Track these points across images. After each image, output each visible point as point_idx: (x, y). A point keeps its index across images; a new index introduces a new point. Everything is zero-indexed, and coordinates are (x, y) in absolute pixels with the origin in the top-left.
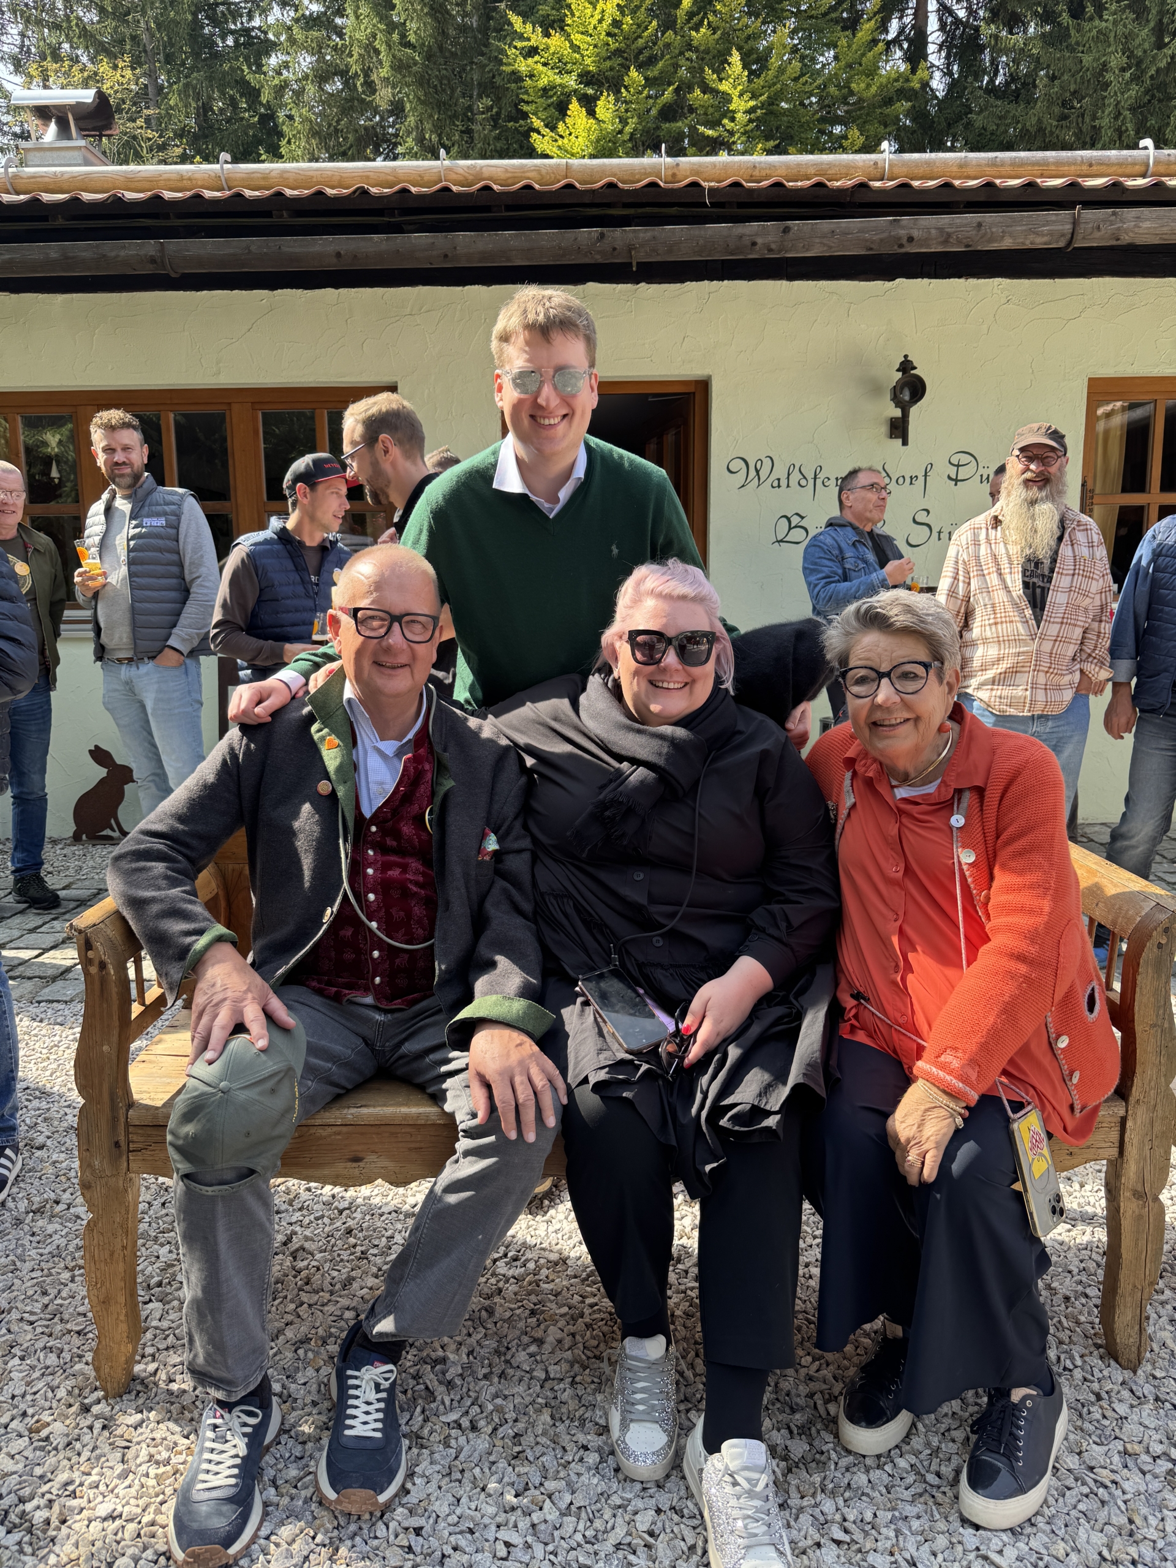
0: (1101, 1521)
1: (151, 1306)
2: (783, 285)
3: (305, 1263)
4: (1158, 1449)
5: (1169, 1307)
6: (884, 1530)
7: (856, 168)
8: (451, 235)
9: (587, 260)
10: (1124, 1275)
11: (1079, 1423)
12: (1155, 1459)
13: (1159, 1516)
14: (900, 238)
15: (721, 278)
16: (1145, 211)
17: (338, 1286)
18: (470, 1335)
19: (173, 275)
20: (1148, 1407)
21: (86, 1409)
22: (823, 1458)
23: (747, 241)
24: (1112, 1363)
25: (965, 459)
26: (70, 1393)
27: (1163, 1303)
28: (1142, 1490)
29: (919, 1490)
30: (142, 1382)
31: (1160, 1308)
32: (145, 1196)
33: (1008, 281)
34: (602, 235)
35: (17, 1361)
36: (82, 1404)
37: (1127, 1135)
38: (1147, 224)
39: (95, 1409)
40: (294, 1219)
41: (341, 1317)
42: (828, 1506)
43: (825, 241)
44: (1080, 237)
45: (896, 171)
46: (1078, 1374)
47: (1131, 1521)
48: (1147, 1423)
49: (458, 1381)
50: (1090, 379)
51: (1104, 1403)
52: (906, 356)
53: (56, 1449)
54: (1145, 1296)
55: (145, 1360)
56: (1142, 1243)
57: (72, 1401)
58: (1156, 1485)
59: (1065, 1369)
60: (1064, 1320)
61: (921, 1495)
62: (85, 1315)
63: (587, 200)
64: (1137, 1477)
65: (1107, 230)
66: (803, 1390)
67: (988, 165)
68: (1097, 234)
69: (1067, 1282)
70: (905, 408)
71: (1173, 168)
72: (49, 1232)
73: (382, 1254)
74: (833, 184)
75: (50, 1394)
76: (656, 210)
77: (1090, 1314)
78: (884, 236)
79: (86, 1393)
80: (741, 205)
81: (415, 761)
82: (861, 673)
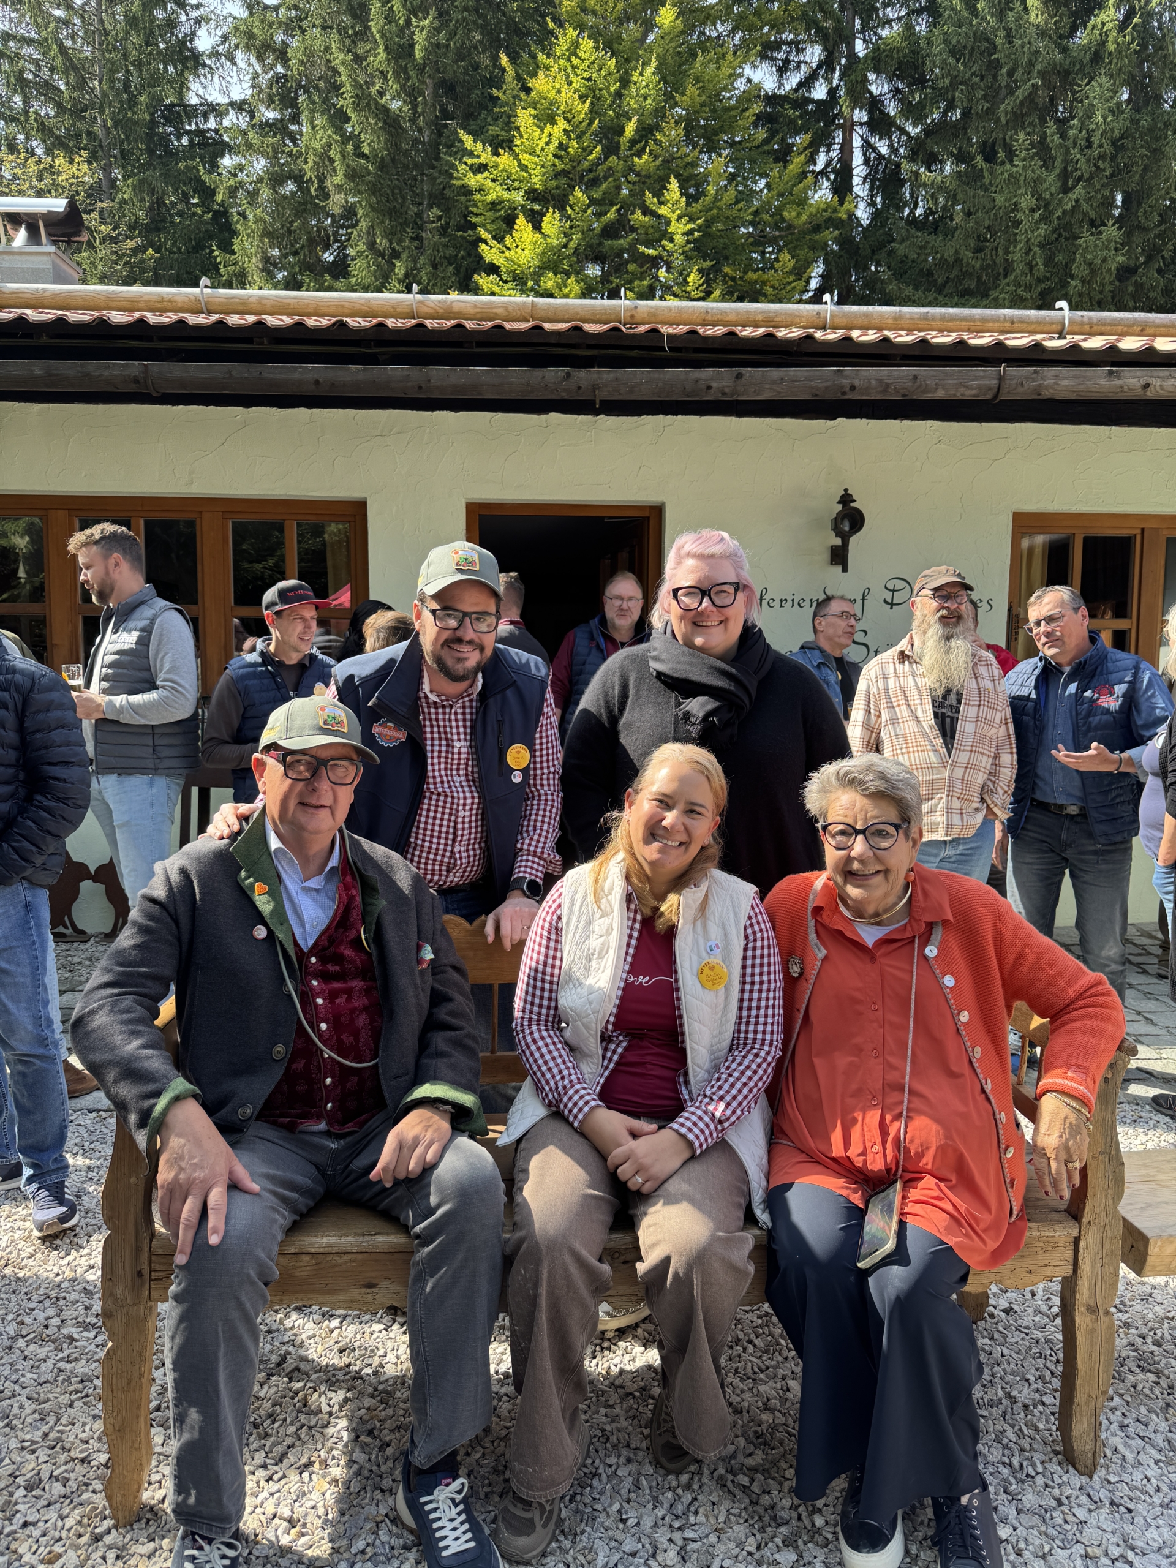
2: (732, 421)
3: (301, 1384)
4: (1115, 1552)
5: (1118, 1413)
7: (801, 318)
8: (426, 368)
9: (552, 396)
10: (1080, 1384)
11: (1043, 1528)
12: (1113, 1561)
14: (843, 387)
15: (676, 414)
16: (1064, 371)
17: (336, 1408)
19: (156, 393)
20: (1104, 1511)
21: (97, 1539)
23: (702, 384)
24: (1071, 1469)
25: (900, 584)
26: (80, 1523)
27: (1113, 1410)
30: (151, 1510)
31: (1110, 1414)
33: (940, 423)
34: (568, 375)
35: (21, 1492)
36: (92, 1533)
37: (1081, 1253)
38: (1066, 382)
39: (108, 1540)
40: (286, 1339)
43: (775, 387)
44: (1006, 390)
45: (837, 321)
46: (1040, 1480)
48: (1104, 1526)
50: (1015, 514)
51: (1065, 1508)
52: (846, 490)
54: (1099, 1405)
55: (152, 1487)
56: (1095, 1355)
57: (82, 1530)
59: (1028, 1475)
60: (1024, 1428)
63: (553, 341)
65: (1030, 385)
67: (920, 319)
68: (1020, 389)
69: (1025, 1391)
70: (845, 538)
71: (1087, 328)
72: (41, 1356)
73: (375, 1373)
74: (781, 333)
75: (60, 1523)
76: (618, 352)
77: (1047, 1421)
78: (829, 384)
79: (96, 1522)
80: (698, 350)
81: (347, 887)
82: (841, 827)
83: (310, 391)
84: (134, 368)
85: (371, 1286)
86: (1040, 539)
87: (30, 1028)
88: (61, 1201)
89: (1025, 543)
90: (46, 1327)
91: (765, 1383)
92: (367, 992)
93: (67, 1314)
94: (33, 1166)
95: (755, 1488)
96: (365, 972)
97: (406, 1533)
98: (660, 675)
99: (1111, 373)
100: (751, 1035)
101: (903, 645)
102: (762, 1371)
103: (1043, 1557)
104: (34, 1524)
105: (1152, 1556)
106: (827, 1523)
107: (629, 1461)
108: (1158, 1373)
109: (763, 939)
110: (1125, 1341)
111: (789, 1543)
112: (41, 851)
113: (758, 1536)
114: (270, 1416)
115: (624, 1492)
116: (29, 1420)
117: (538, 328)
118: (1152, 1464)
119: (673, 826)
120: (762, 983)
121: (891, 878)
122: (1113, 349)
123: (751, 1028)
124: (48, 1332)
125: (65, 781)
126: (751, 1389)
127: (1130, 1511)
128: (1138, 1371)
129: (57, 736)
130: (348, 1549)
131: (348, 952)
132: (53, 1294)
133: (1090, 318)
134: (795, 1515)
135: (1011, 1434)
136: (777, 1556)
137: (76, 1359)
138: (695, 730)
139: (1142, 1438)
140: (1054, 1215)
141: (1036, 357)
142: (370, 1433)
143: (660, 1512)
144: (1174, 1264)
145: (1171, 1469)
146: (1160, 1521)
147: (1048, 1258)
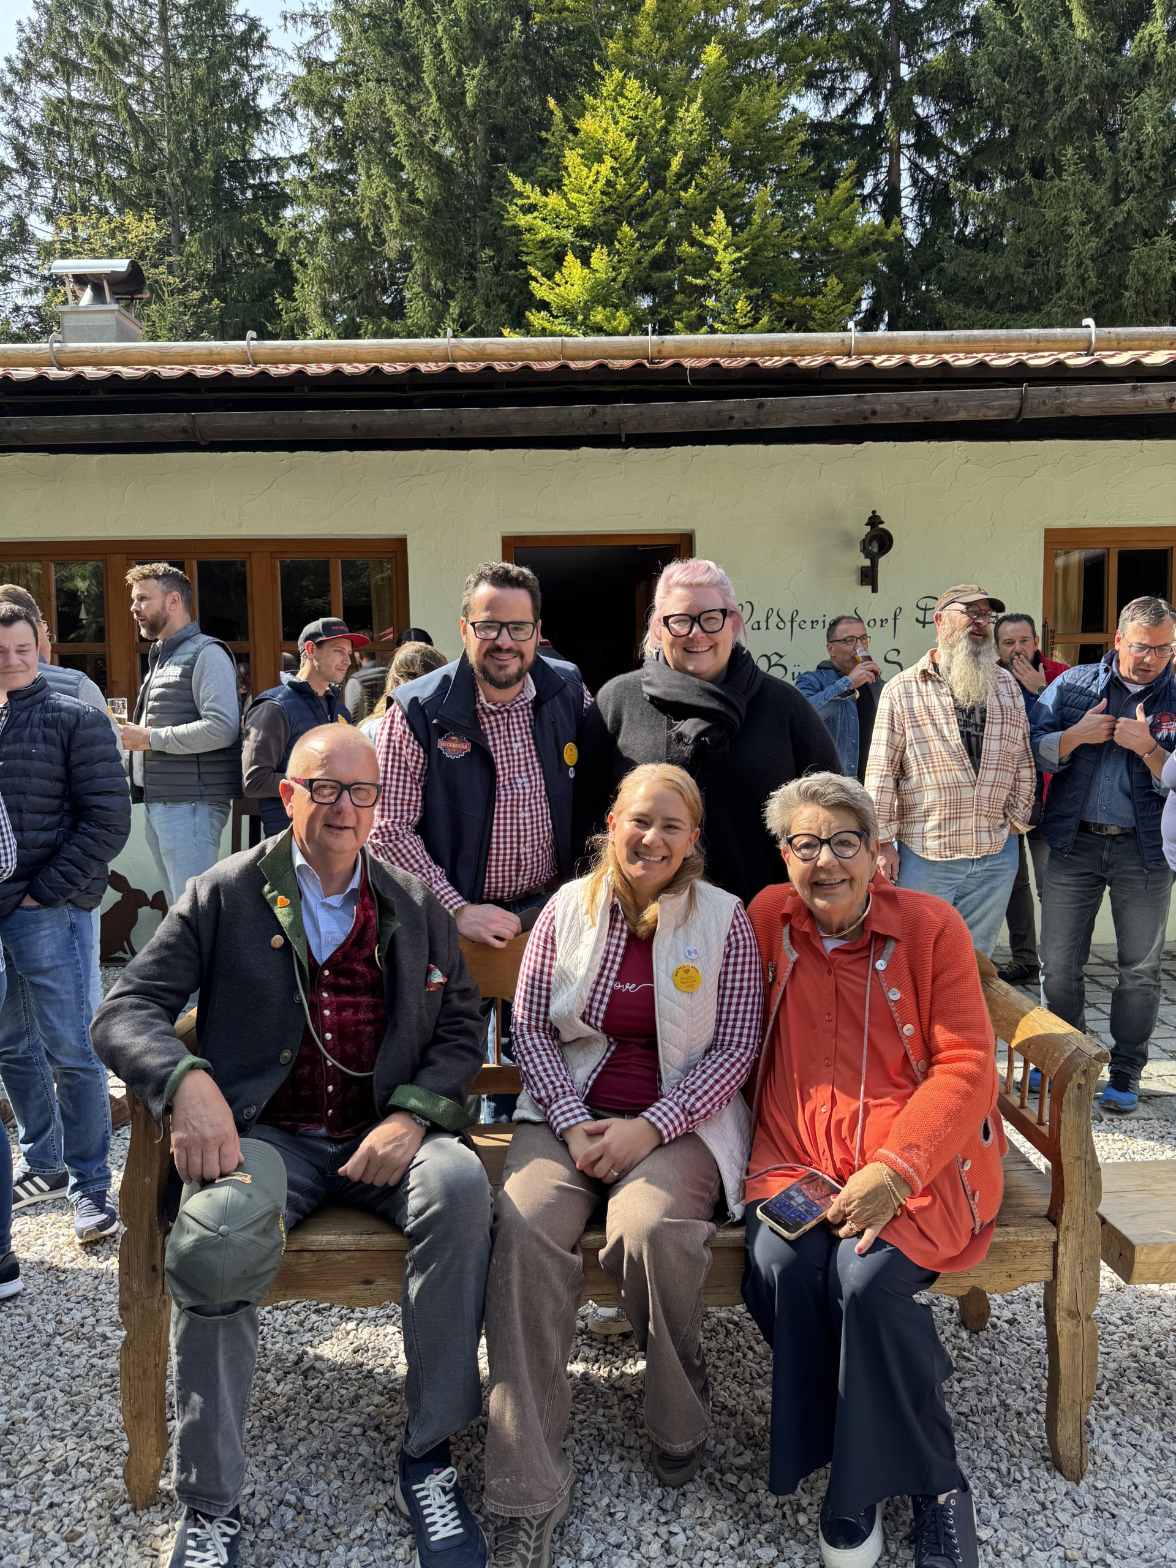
2: (761, 447)
3: (316, 1382)
4: (1095, 1555)
5: (1113, 1422)
7: (824, 346)
8: (458, 410)
9: (580, 431)
10: (1063, 1389)
11: (1024, 1531)
12: (1092, 1564)
14: (864, 412)
15: (703, 444)
16: (1088, 387)
17: (347, 1404)
18: (468, 1450)
19: (202, 443)
20: (1088, 1516)
21: (116, 1520)
23: (725, 415)
24: (1058, 1475)
25: (930, 603)
26: (100, 1505)
27: (1107, 1419)
30: (167, 1495)
31: (1104, 1423)
33: (967, 443)
34: (594, 411)
35: (49, 1476)
36: (112, 1516)
37: (1060, 1258)
38: (1089, 399)
39: (125, 1521)
40: (304, 1340)
41: (349, 1434)
43: (796, 416)
44: (1028, 410)
45: (861, 347)
46: (1026, 1485)
48: (1086, 1531)
50: (1047, 530)
51: (1048, 1513)
52: (874, 512)
53: (89, 1556)
56: (1079, 1359)
57: (102, 1513)
59: (1015, 1480)
60: (1015, 1434)
62: (112, 1432)
63: (580, 379)
65: (1052, 404)
67: (943, 344)
68: (1044, 408)
69: (1021, 1399)
70: (874, 560)
71: (1114, 344)
72: (76, 1352)
73: (386, 1372)
74: (805, 362)
75: (83, 1506)
76: (643, 387)
77: (1039, 1429)
78: (850, 409)
79: (116, 1505)
80: (720, 382)
81: (363, 908)
82: (805, 840)
83: (349, 435)
84: (182, 419)
85: (368, 1282)
86: (1076, 557)
87: (74, 1042)
88: (102, 1209)
89: (1060, 562)
90: (82, 1326)
91: (762, 1387)
92: (374, 1008)
93: (104, 1313)
94: (78, 1175)
95: (742, 1486)
96: (374, 989)
97: (402, 1521)
98: (653, 700)
100: (728, 1038)
101: (924, 663)
102: (760, 1377)
103: (1022, 1558)
104: (59, 1505)
105: (1131, 1560)
106: (810, 1521)
107: (622, 1458)
108: (1158, 1384)
109: (745, 947)
110: (1127, 1353)
111: (769, 1539)
112: (86, 875)
113: (742, 1532)
114: (284, 1411)
115: (614, 1487)
116: (61, 1411)
117: (564, 367)
118: (1142, 1472)
119: (652, 842)
120: (741, 988)
121: (856, 887)
122: (1137, 364)
123: (729, 1030)
124: (84, 1330)
125: (108, 809)
126: (747, 1394)
127: (1114, 1516)
128: (1137, 1381)
129: (100, 768)
130: (347, 1535)
131: (360, 968)
132: (91, 1295)
133: (1118, 334)
134: (779, 1513)
135: (1001, 1441)
136: (759, 1552)
137: (108, 1356)
138: (687, 750)
139: (1133, 1446)
140: (1034, 1221)
141: (1058, 374)
142: (377, 1428)
143: (647, 1507)
144: (1162, 1271)
145: (1161, 1476)
146: (1143, 1527)
147: (1028, 1262)
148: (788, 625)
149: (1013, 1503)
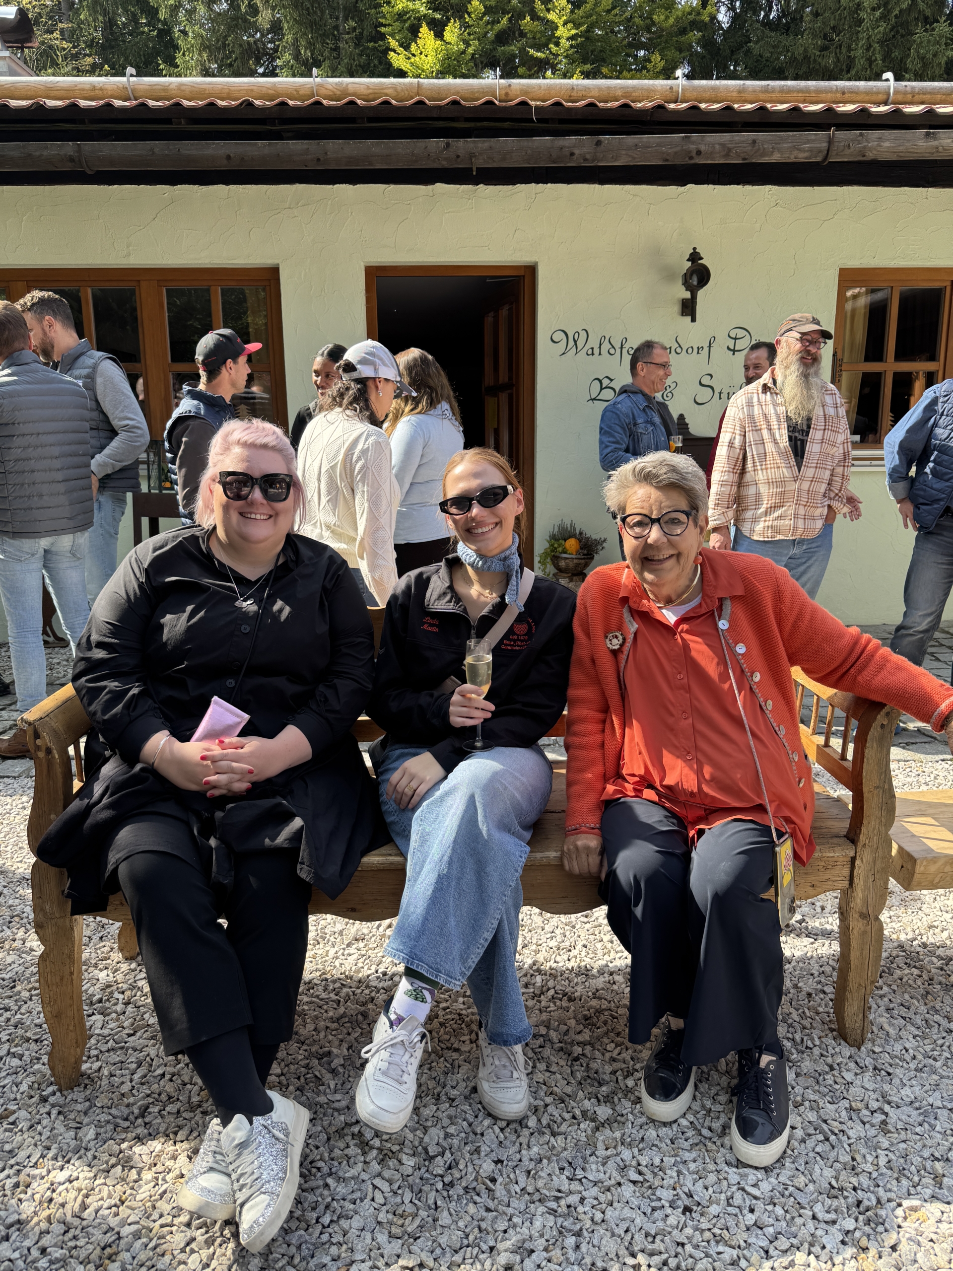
0: (832, 1160)
1: (93, 1018)
4: (874, 1105)
5: (886, 999)
6: (668, 1172)
7: (655, 91)
8: (323, 142)
9: (436, 165)
10: (852, 976)
11: (817, 1088)
12: (872, 1113)
13: (874, 1154)
14: (690, 152)
15: (545, 182)
16: (886, 133)
18: (349, 1034)
19: (89, 172)
20: (868, 1075)
21: (44, 1100)
22: (623, 1119)
23: (566, 152)
24: (842, 1042)
25: (740, 334)
26: (30, 1087)
27: (882, 997)
28: (862, 1136)
29: (696, 1141)
30: (89, 1077)
31: (879, 1001)
32: (87, 932)
33: (777, 187)
34: (448, 145)
36: (41, 1096)
37: (856, 871)
38: (887, 144)
39: (52, 1099)
42: (626, 1154)
43: (630, 153)
44: (834, 153)
45: (688, 94)
46: (817, 1051)
47: (853, 1159)
48: (867, 1086)
49: (341, 1070)
50: (841, 270)
51: (836, 1073)
52: (694, 249)
53: (21, 1130)
54: (868, 992)
55: (91, 1060)
56: (866, 952)
57: (33, 1093)
58: (872, 1132)
59: (807, 1047)
60: (806, 1011)
61: (697, 1145)
62: (40, 1026)
63: (435, 114)
64: (859, 1127)
65: (855, 147)
66: (608, 1069)
67: (762, 91)
68: (847, 151)
69: (810, 983)
70: (693, 291)
71: (910, 96)
74: (639, 104)
75: (15, 1086)
76: (492, 124)
77: (826, 1006)
78: (678, 149)
79: (43, 1086)
80: (562, 121)
82: (638, 518)
83: (223, 165)
84: (69, 148)
89: (849, 294)
99: (928, 134)
105: (905, 1108)
108: (921, 969)
111: (607, 1099)
117: (421, 103)
118: (911, 1038)
121: (683, 560)
122: (930, 113)
127: (889, 1074)
128: (905, 967)
133: (913, 88)
134: (612, 1078)
135: (795, 1016)
139: (904, 1018)
140: (835, 840)
141: (862, 120)
144: (937, 880)
145: (926, 1042)
146: (914, 1082)
147: (828, 875)
148: (618, 351)
149: (807, 1065)
